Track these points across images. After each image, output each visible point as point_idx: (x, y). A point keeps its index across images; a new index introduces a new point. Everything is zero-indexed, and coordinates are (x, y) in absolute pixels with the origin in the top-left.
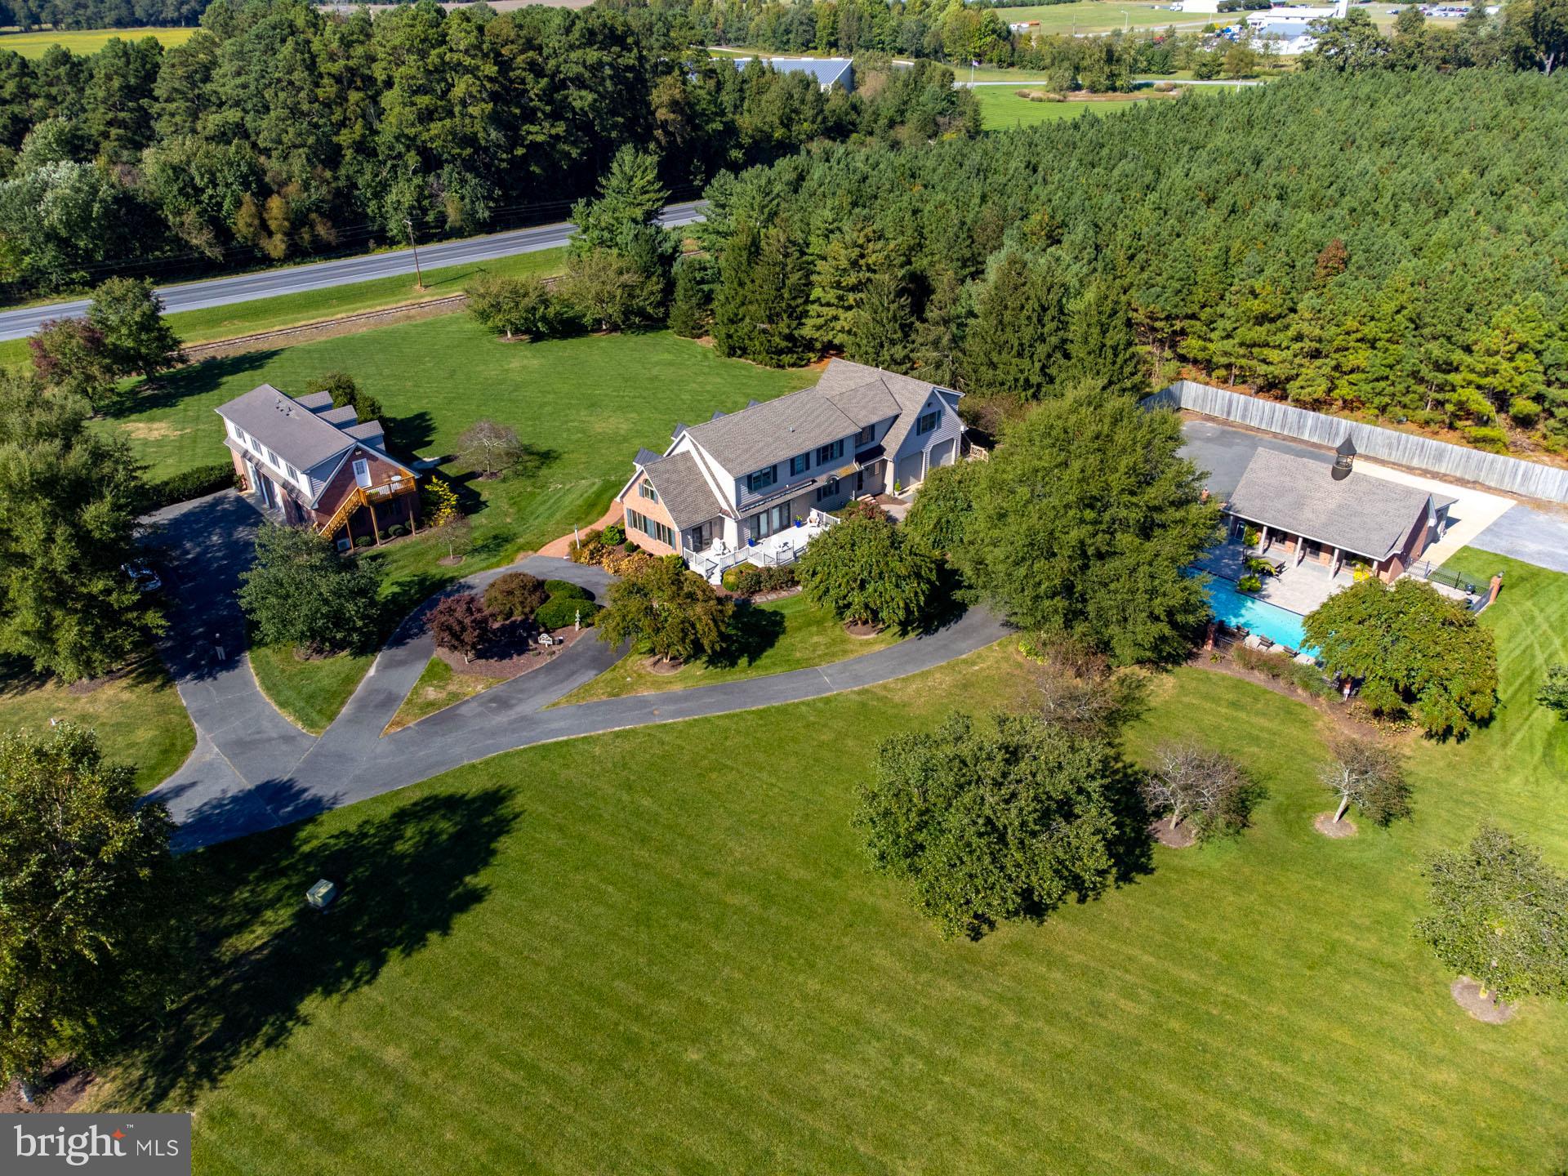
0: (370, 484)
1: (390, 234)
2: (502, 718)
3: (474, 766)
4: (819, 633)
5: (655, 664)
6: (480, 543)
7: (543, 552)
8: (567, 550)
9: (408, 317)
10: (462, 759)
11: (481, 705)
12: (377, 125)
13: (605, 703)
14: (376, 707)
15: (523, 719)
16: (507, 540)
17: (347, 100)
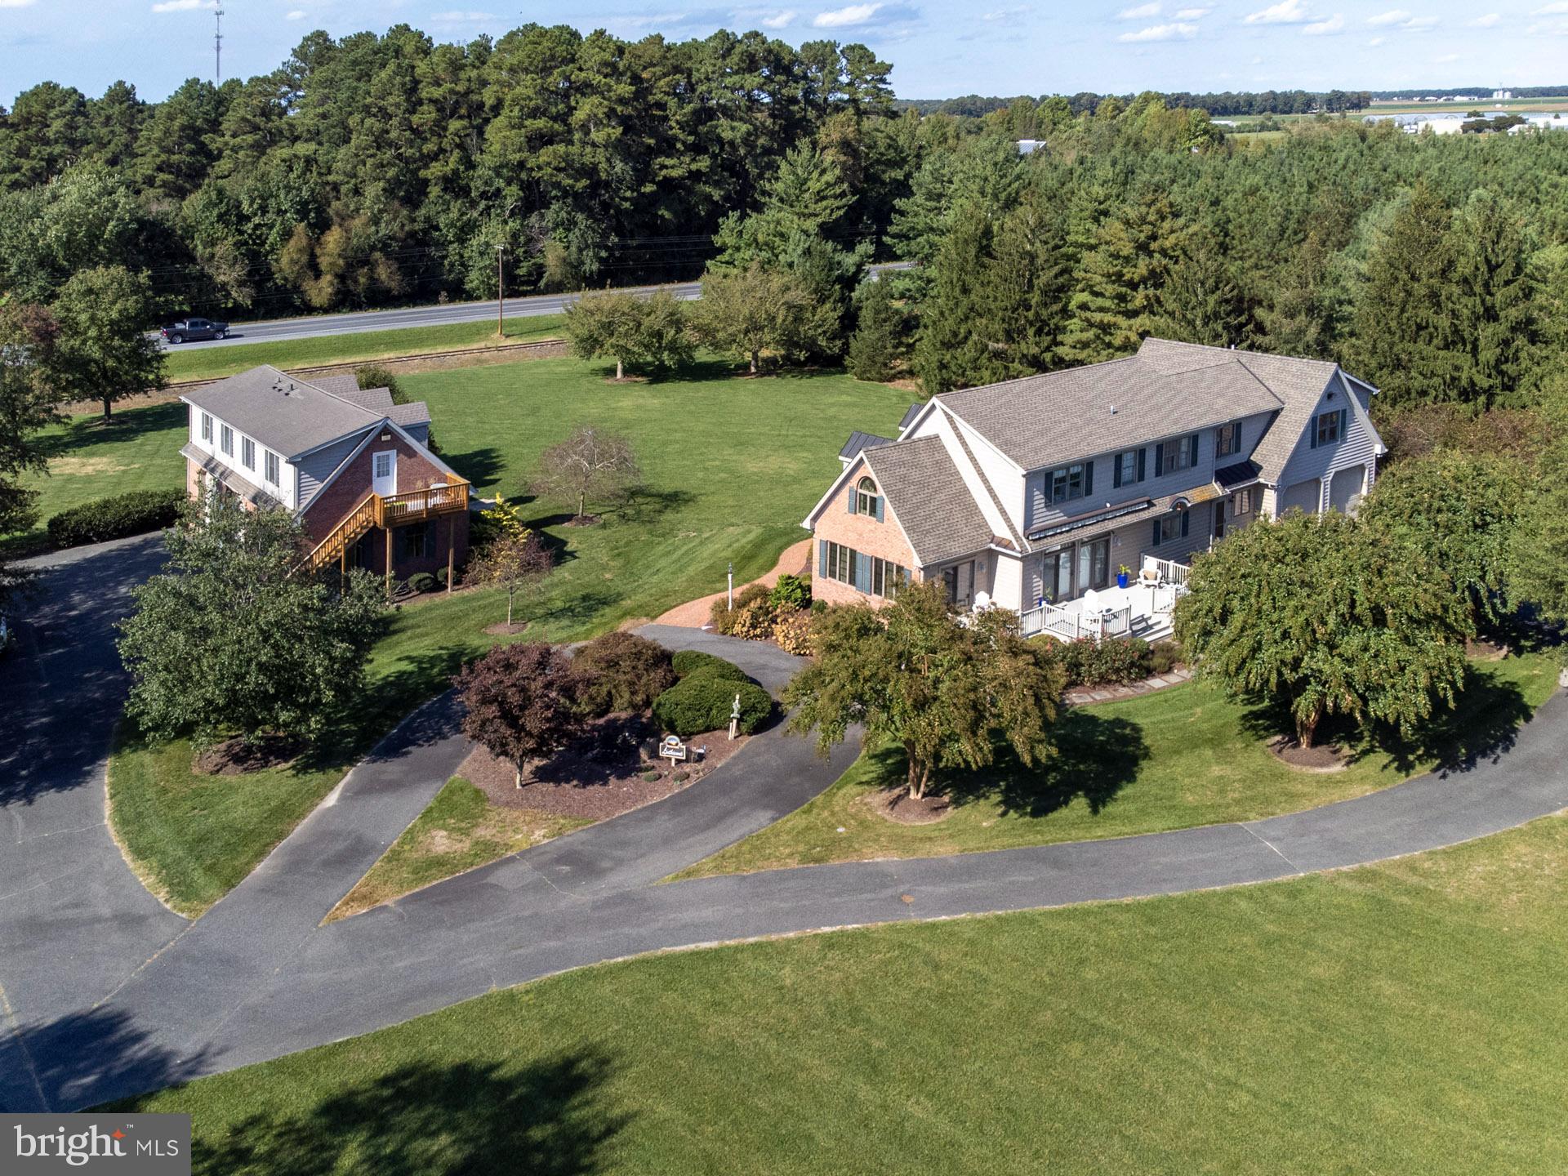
0: (394, 492)
1: (467, 287)
2: (580, 896)
3: (511, 997)
4: (1219, 760)
5: (893, 803)
6: (559, 604)
7: (665, 619)
8: (708, 616)
9: (479, 361)
10: (488, 980)
11: (538, 867)
12: (476, 157)
13: (794, 874)
14: (326, 864)
15: (623, 898)
16: (604, 602)
17: (445, 129)
